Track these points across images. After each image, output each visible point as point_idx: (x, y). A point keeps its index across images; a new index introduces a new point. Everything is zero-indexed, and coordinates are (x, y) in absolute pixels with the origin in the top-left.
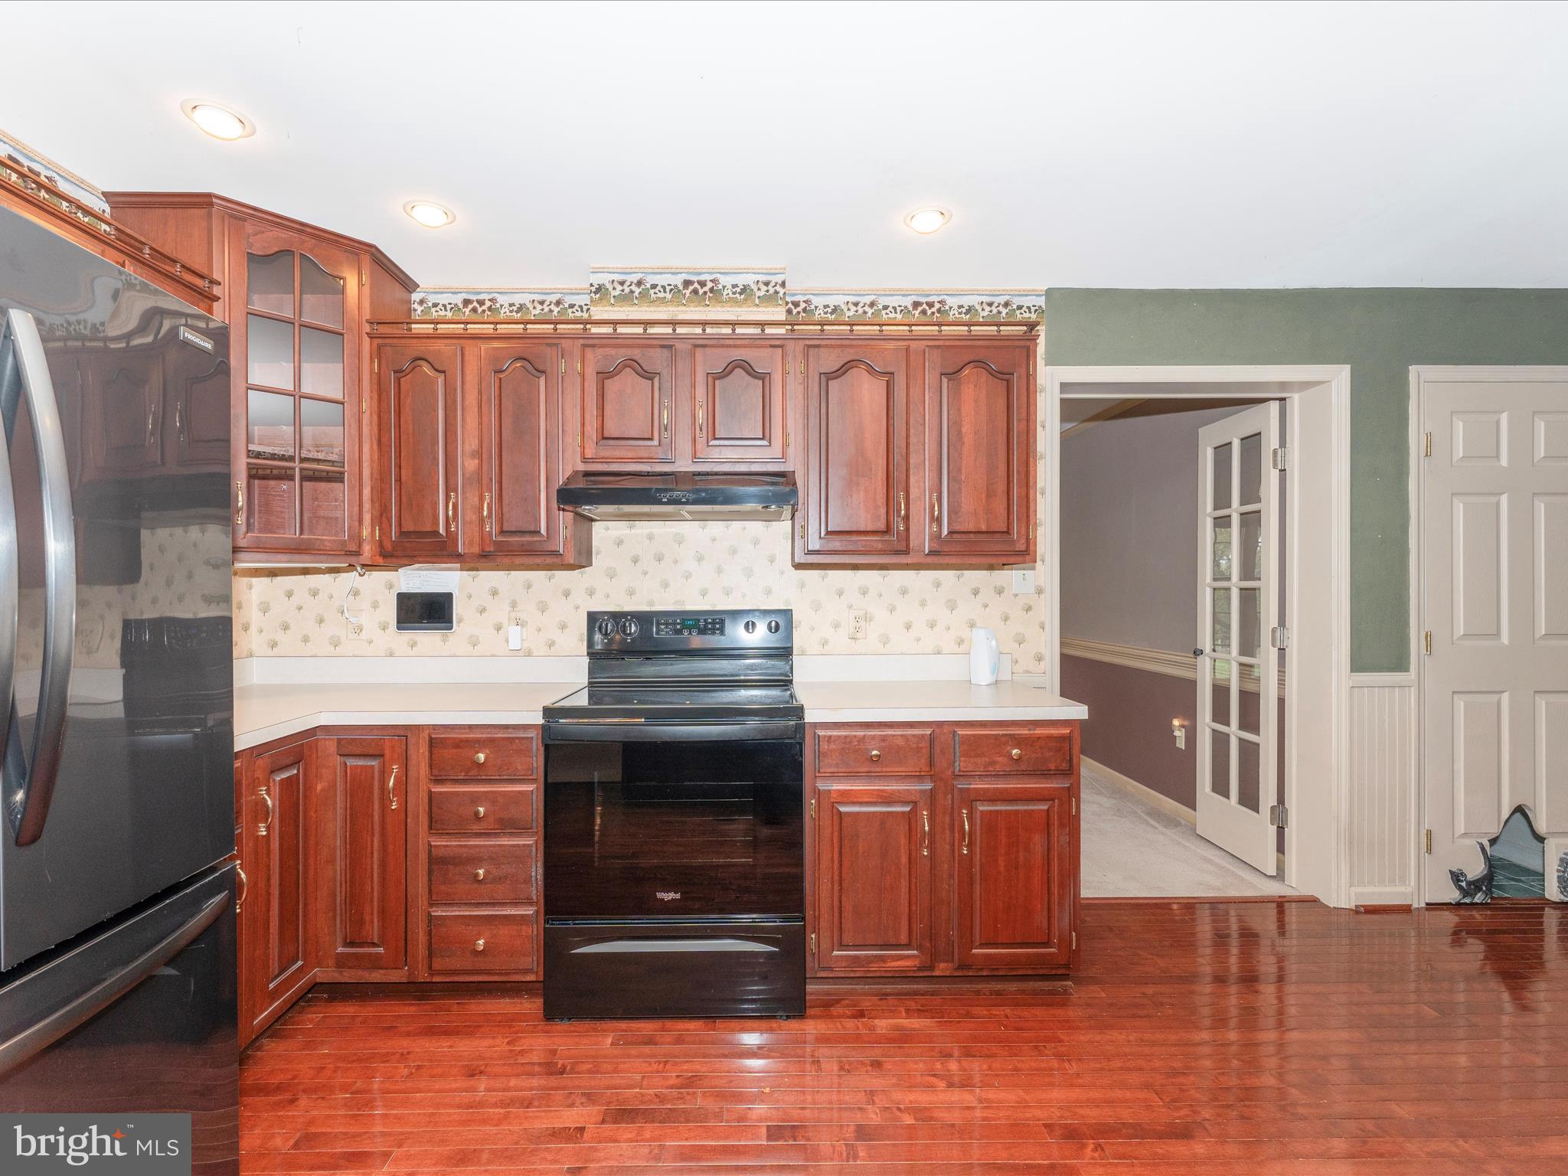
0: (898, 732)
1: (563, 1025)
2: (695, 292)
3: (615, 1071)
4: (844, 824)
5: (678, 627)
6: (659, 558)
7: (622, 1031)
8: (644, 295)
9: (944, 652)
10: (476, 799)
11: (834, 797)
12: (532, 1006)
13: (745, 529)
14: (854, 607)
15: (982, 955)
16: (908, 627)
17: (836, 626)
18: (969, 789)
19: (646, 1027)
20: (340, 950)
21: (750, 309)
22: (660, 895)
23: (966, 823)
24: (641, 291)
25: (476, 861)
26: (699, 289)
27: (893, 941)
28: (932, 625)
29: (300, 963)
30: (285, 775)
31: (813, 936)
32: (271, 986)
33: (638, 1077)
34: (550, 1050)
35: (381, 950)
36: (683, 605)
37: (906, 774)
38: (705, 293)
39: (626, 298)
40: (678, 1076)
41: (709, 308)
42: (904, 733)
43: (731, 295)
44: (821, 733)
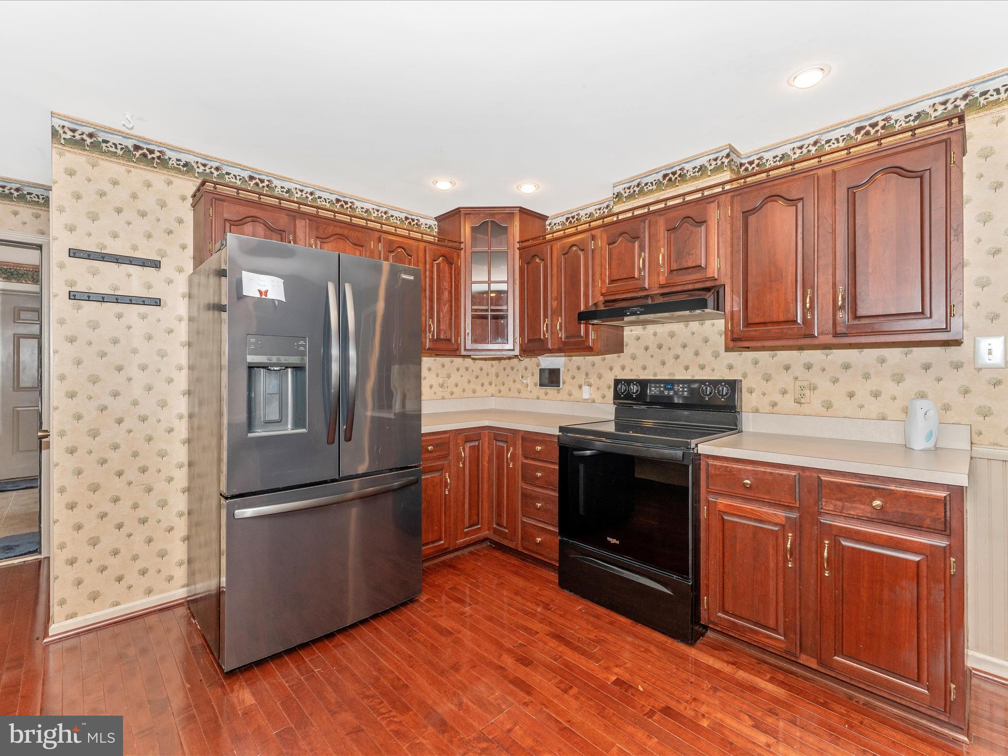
0: (769, 470)
1: (566, 592)
2: (670, 180)
3: (570, 620)
4: (726, 527)
5: (662, 389)
6: (660, 347)
7: (589, 607)
8: (641, 192)
9: (888, 419)
10: (538, 469)
11: (720, 507)
12: (554, 576)
13: (714, 325)
14: (800, 379)
15: (844, 664)
16: (851, 395)
17: (784, 392)
18: (831, 525)
19: (601, 610)
20: (495, 526)
21: (705, 180)
22: (609, 539)
23: (826, 551)
24: (640, 189)
25: (537, 499)
26: (673, 177)
27: (762, 622)
28: (876, 395)
29: (479, 526)
30: (472, 444)
31: (706, 598)
32: (466, 530)
33: (577, 627)
34: (552, 600)
35: (507, 531)
36: (674, 376)
37: (775, 502)
38: (676, 178)
39: (631, 196)
40: (596, 636)
41: (679, 187)
42: (773, 471)
43: (692, 175)
44: (711, 462)
